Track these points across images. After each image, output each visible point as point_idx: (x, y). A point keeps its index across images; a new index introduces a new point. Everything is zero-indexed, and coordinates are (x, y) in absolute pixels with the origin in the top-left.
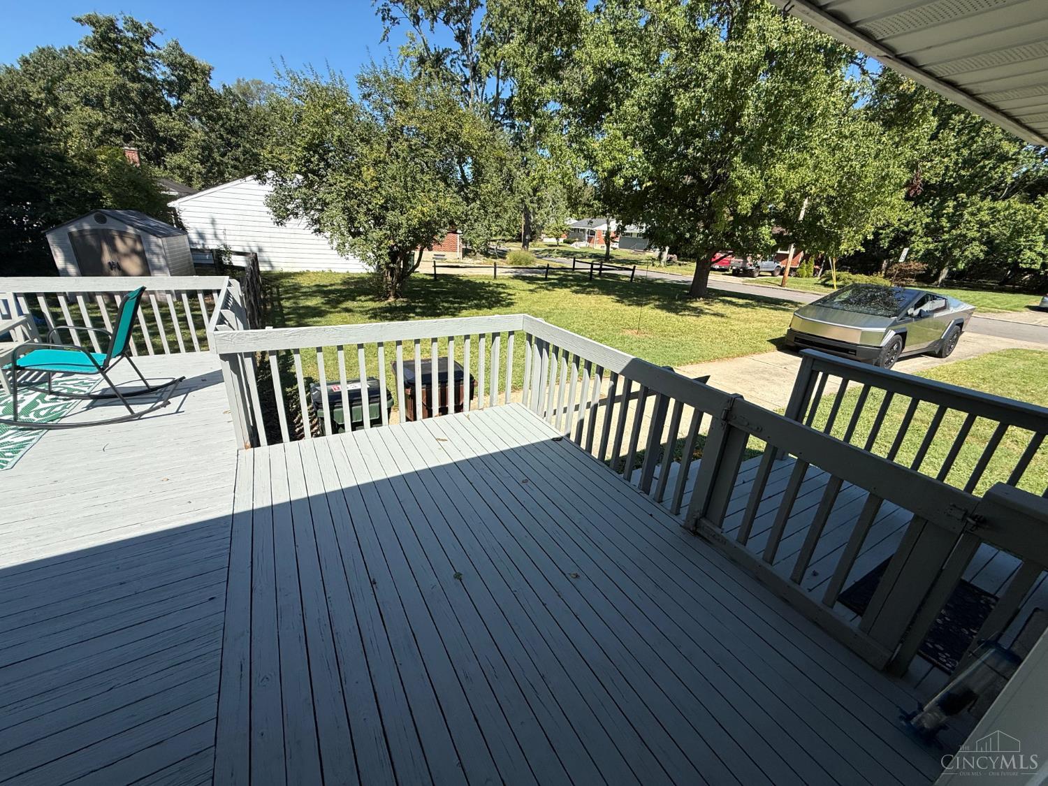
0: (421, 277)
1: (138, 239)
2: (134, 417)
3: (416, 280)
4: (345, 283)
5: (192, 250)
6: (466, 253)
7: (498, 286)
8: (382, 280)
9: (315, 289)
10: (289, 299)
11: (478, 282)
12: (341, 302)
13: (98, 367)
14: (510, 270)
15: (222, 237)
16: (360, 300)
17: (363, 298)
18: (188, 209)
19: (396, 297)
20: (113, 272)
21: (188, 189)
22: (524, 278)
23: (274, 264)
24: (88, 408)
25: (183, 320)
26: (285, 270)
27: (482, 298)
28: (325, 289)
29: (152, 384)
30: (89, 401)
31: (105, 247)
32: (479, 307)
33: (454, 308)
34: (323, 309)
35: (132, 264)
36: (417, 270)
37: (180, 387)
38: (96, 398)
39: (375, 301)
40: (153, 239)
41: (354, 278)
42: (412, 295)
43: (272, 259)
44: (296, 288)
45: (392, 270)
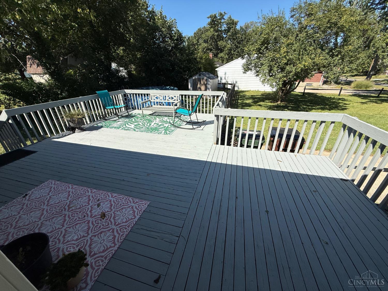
0: (296, 94)
1: (206, 80)
2: (193, 129)
3: (293, 95)
4: (262, 95)
5: (218, 83)
6: (325, 83)
7: (340, 99)
8: (277, 95)
9: (250, 97)
10: (241, 100)
11: (327, 97)
12: (258, 102)
13: (189, 114)
14: (352, 91)
15: (227, 79)
16: (266, 102)
17: (267, 101)
18: (220, 70)
19: (281, 101)
20: (199, 90)
21: (222, 64)
22: (359, 96)
23: (239, 88)
24: (186, 124)
25: (210, 104)
26: (243, 90)
27: (327, 104)
28: (254, 97)
29: (199, 121)
30: (186, 123)
31: (199, 83)
32: (323, 109)
33: (309, 108)
34: (251, 104)
35: (203, 88)
36: (295, 90)
37: (204, 123)
38: (188, 122)
39: (272, 103)
40: (209, 80)
41: (266, 93)
42: (289, 101)
43: (239, 86)
44: (244, 96)
45: (283, 90)
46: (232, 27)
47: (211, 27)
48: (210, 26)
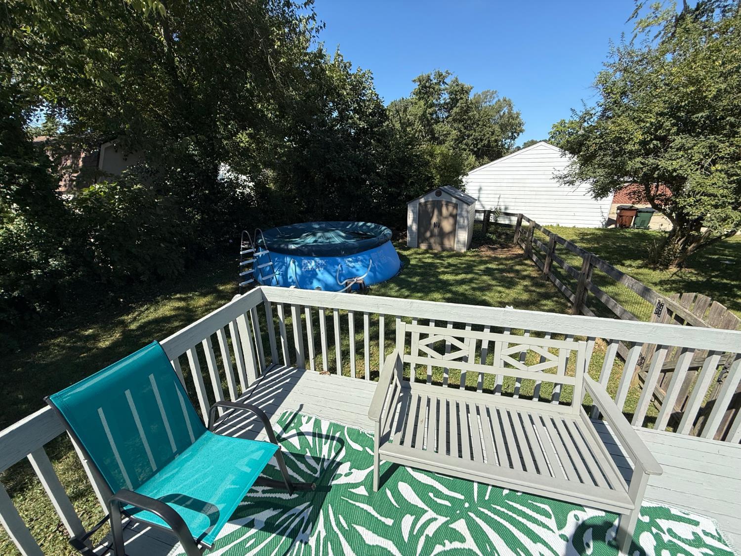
1: (456, 206)
31: (436, 212)
35: (448, 225)
40: (465, 205)
46: (461, 98)
47: (420, 99)
48: (417, 97)
